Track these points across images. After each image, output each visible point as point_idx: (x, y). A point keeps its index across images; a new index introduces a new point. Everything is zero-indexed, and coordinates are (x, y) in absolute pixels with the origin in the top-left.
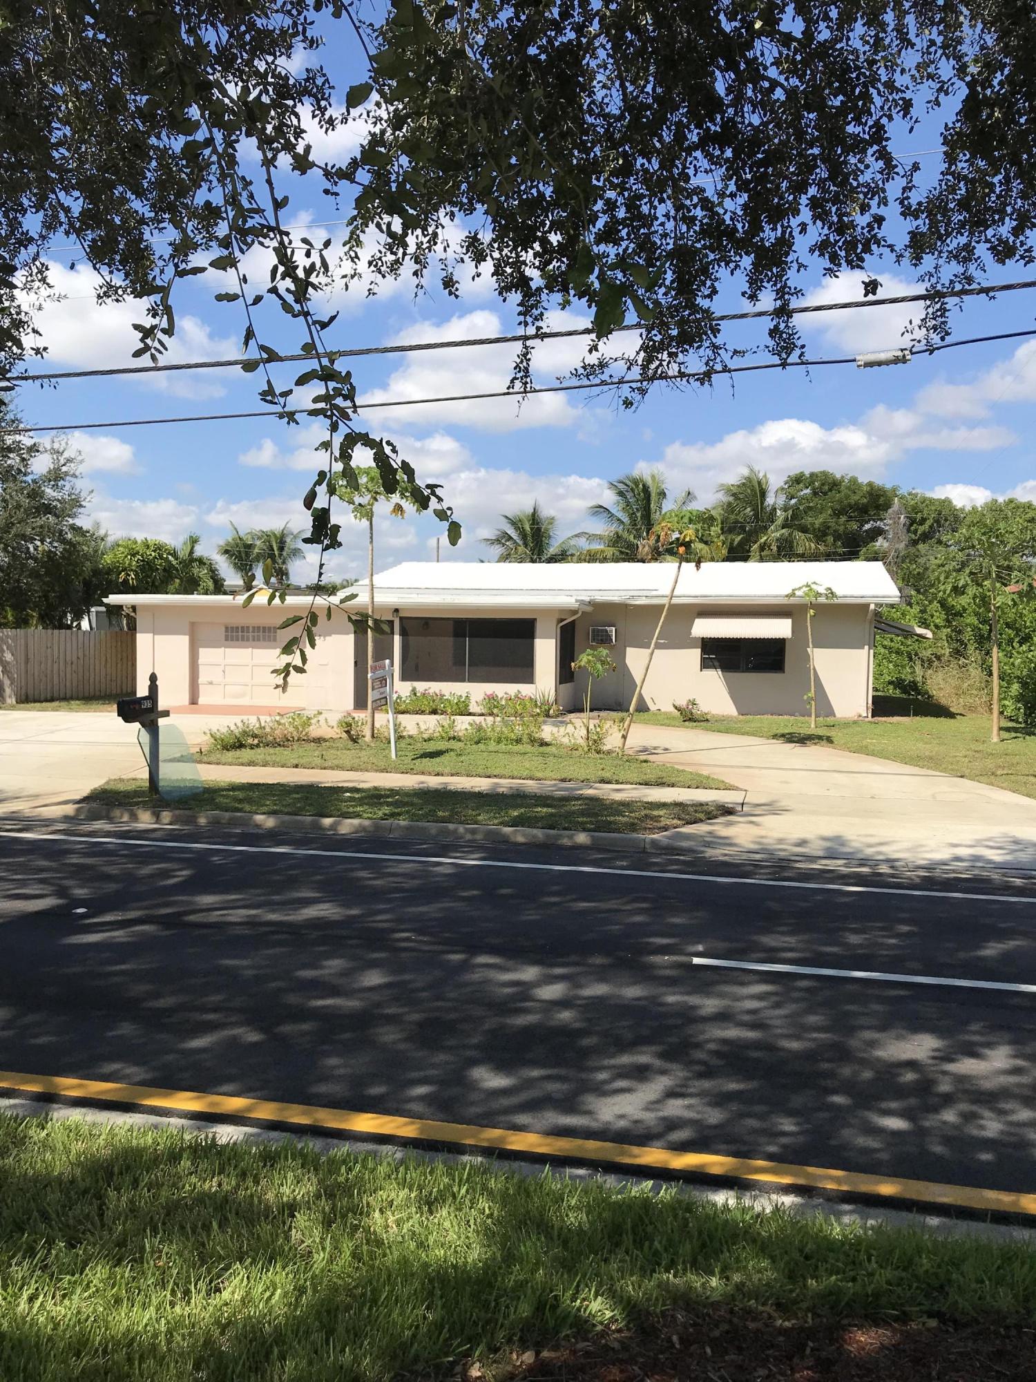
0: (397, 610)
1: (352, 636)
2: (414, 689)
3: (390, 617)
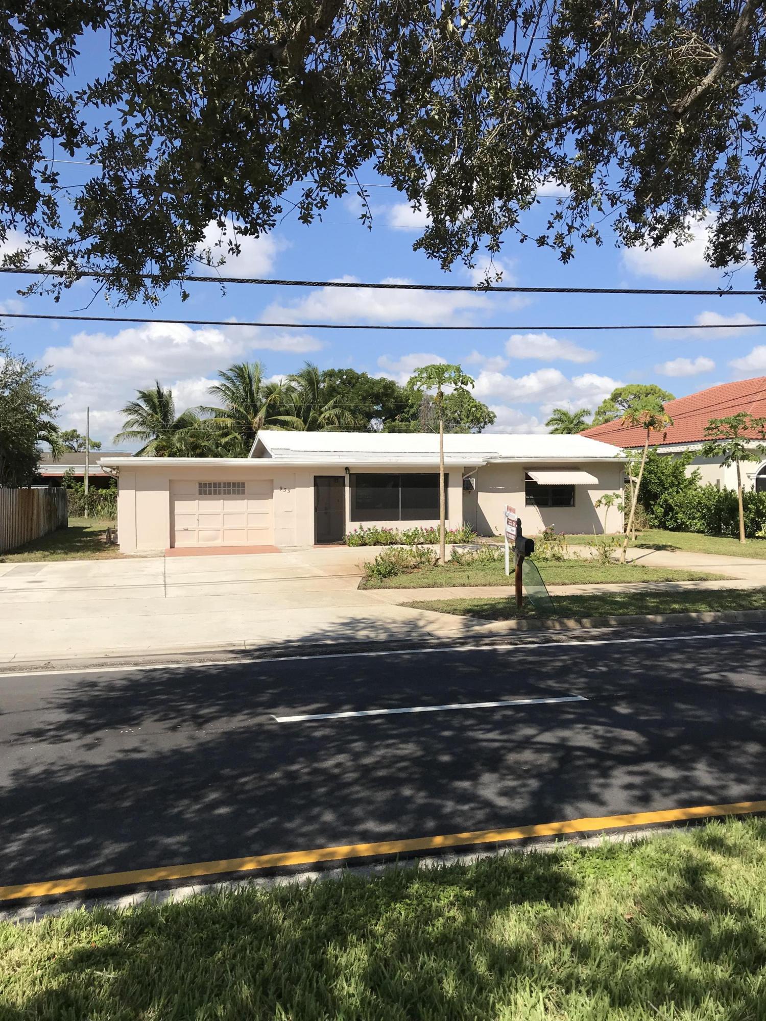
0: (347, 469)
1: (313, 488)
2: (361, 527)
3: (342, 473)
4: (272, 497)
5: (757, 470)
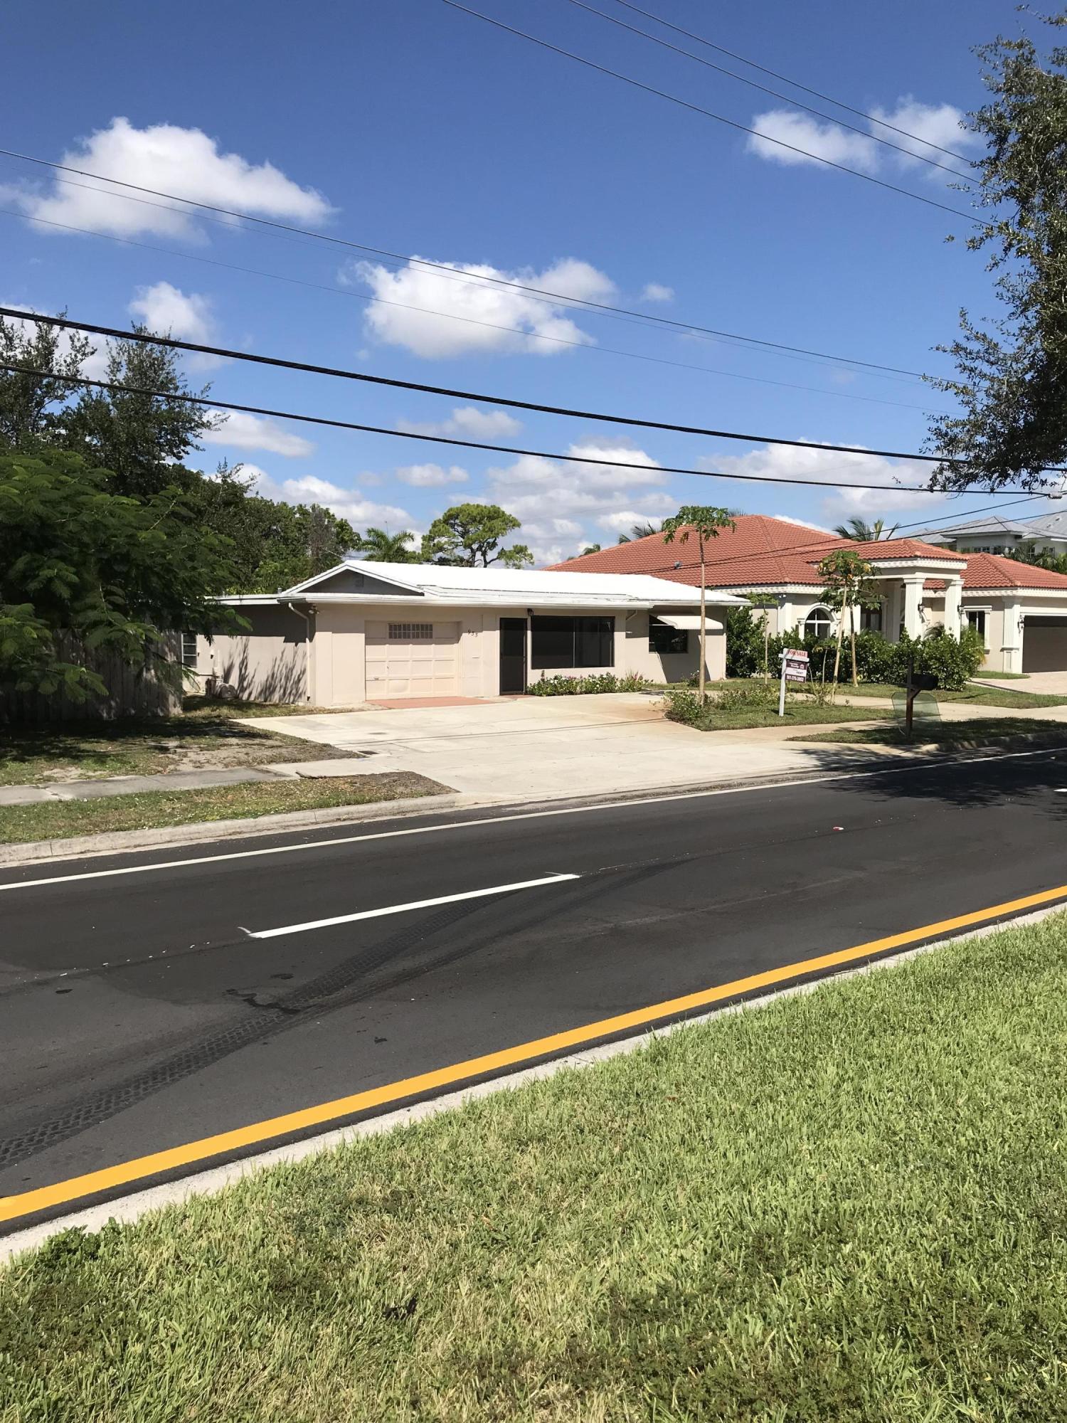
0: (529, 610)
1: (499, 632)
2: (543, 675)
3: (524, 616)
4: (458, 640)
5: (806, 615)
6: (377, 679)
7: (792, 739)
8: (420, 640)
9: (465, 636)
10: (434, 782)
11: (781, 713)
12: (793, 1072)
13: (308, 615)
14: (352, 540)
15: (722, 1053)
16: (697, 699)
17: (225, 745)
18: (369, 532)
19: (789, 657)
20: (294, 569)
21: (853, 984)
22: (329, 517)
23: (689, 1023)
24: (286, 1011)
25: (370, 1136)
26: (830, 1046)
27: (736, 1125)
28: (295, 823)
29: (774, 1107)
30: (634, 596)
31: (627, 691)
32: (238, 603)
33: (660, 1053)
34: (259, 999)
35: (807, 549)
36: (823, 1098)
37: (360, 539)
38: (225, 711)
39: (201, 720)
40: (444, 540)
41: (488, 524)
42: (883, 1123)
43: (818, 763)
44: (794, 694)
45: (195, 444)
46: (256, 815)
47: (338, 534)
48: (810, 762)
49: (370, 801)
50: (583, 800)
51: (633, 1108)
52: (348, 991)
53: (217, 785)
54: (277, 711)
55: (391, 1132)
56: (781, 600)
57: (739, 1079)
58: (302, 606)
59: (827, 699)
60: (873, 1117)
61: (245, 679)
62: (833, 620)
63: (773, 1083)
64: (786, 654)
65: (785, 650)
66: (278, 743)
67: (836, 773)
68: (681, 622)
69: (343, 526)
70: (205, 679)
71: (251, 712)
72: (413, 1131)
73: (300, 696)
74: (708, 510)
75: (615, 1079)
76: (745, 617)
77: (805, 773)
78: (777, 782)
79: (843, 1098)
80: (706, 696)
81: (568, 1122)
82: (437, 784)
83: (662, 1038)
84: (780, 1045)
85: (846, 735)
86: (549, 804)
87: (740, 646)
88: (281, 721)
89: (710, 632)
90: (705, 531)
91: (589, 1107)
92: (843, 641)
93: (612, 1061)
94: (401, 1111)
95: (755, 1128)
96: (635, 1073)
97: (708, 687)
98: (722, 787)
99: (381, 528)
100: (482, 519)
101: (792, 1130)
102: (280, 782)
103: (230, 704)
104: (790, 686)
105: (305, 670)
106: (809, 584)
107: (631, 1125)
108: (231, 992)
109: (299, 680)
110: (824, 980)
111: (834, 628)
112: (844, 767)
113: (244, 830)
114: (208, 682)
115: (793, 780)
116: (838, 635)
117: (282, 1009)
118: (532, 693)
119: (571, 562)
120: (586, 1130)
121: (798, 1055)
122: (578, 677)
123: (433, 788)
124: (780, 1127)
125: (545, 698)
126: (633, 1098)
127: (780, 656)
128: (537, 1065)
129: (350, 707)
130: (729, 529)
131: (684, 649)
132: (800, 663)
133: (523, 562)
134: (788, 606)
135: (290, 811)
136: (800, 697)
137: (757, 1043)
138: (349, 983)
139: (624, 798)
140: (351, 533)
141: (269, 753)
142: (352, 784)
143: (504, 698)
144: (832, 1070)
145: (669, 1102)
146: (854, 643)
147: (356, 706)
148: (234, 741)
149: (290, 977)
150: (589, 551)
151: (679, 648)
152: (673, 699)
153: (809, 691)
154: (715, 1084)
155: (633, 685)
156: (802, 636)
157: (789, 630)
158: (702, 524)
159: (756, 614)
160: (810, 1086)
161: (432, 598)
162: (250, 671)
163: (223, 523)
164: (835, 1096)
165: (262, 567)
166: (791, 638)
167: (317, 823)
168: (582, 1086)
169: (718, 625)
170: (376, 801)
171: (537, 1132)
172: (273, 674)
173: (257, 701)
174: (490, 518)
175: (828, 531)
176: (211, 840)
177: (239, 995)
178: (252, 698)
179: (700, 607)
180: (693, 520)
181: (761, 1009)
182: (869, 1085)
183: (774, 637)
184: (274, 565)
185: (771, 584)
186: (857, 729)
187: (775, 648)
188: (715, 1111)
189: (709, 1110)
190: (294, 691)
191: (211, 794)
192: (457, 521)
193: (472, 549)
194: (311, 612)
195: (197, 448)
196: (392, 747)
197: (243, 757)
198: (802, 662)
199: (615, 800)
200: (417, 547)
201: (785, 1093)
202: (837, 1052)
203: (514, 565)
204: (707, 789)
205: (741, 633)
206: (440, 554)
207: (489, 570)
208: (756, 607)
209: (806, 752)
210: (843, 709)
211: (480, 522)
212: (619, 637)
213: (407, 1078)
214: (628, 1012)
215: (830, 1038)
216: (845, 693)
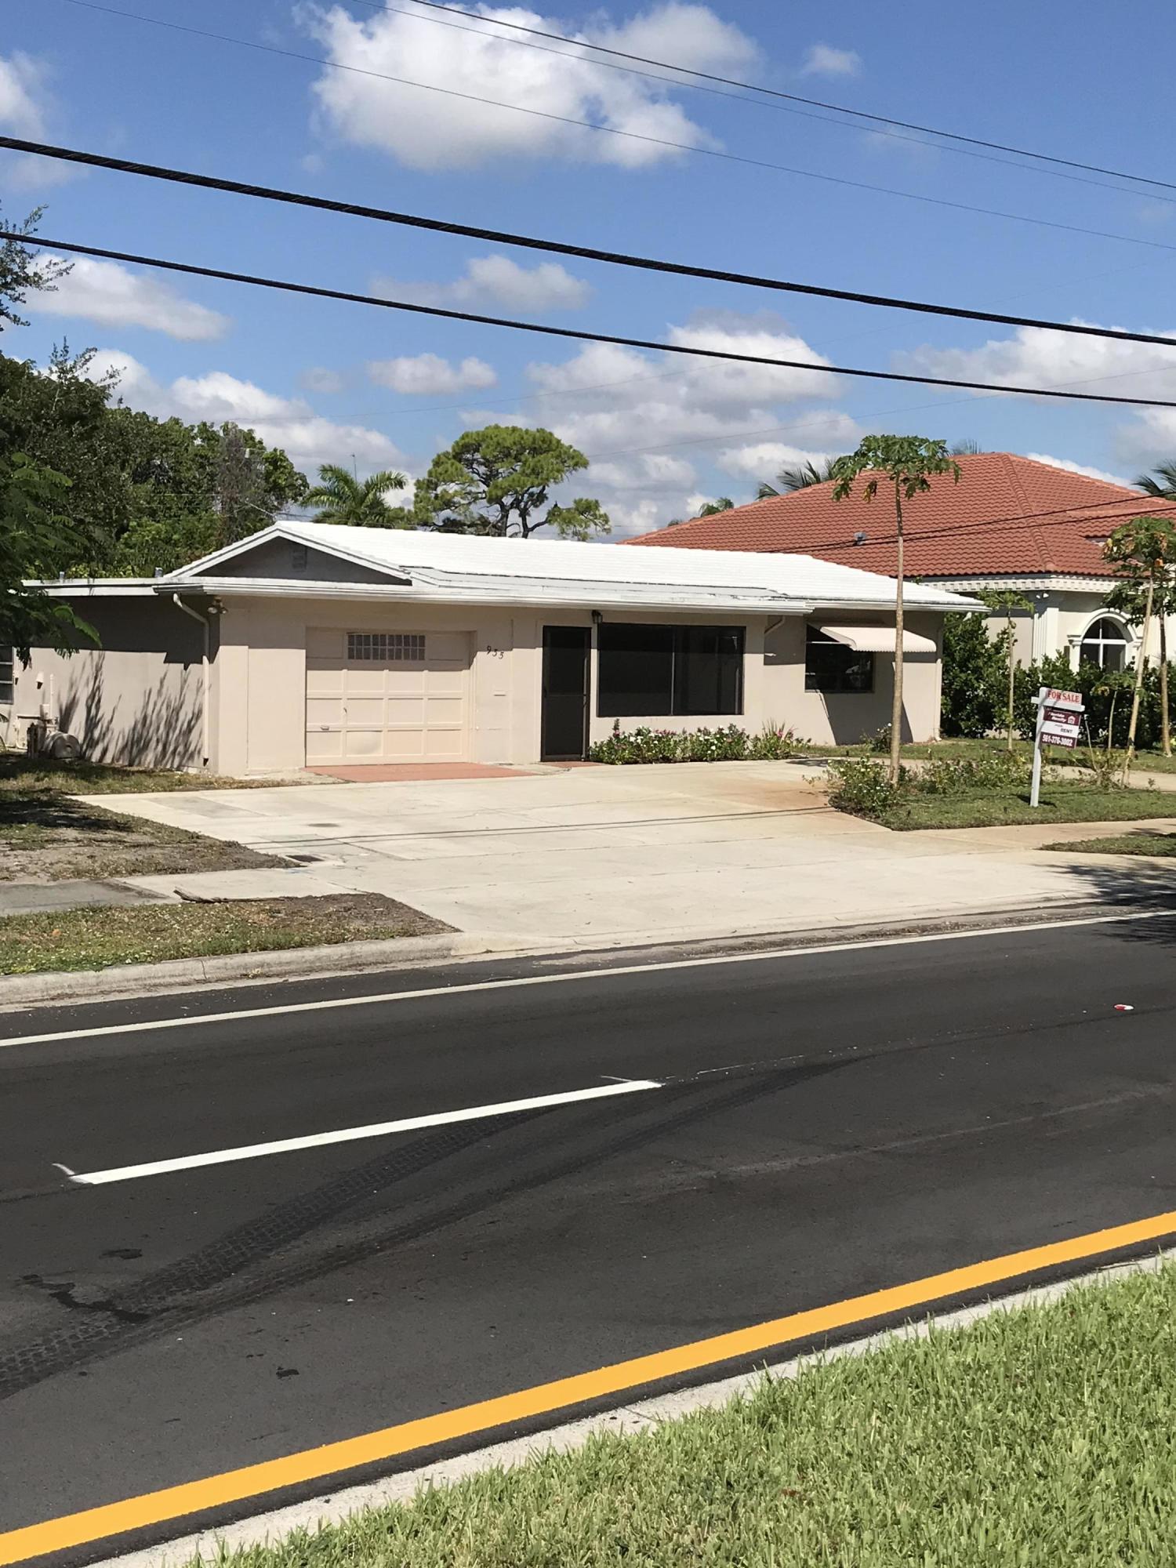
0: (596, 613)
1: (540, 650)
2: (616, 728)
3: (587, 622)
4: (469, 665)
5: (1082, 630)
6: (326, 730)
7: (1052, 848)
8: (403, 661)
9: (481, 656)
10: (416, 912)
11: (1035, 802)
12: (1010, 1447)
13: (208, 615)
14: (292, 486)
15: (887, 1410)
16: (886, 774)
17: (54, 841)
18: (324, 470)
19: (1050, 702)
20: (190, 534)
21: (1129, 1289)
22: (254, 445)
23: (833, 1353)
24: (127, 1317)
25: (247, 1549)
26: (1080, 1402)
27: (902, 1542)
28: (168, 980)
29: (974, 1511)
30: (781, 592)
31: (764, 757)
32: (85, 592)
33: (775, 1410)
34: (78, 1293)
35: (1087, 513)
36: (1063, 1497)
37: (306, 485)
38: (58, 781)
39: (14, 796)
40: (452, 488)
41: (531, 462)
42: (1165, 1545)
43: (1095, 890)
44: (1059, 768)
45: (11, 312)
46: (99, 966)
47: (268, 475)
48: (1082, 888)
49: (301, 945)
50: (677, 949)
51: (720, 1510)
52: (238, 1281)
53: (36, 911)
54: (150, 782)
55: (285, 1542)
56: (1038, 602)
57: (914, 1460)
58: (197, 599)
59: (1116, 777)
60: (1150, 1534)
61: (96, 725)
62: (1130, 640)
63: (974, 1468)
64: (1044, 698)
65: (1043, 690)
66: (147, 839)
67: (1125, 909)
68: (863, 639)
69: (277, 461)
70: (27, 723)
71: (103, 783)
72: (325, 1540)
73: (192, 756)
74: (912, 442)
75: (691, 1456)
76: (975, 631)
77: (1072, 907)
78: (1020, 922)
79: (1098, 1496)
80: (902, 770)
81: (602, 1532)
82: (422, 916)
83: (780, 1383)
84: (990, 1399)
85: (1146, 842)
86: (619, 955)
87: (966, 683)
88: (156, 800)
89: (912, 657)
90: (906, 480)
91: (641, 1505)
92: (1147, 675)
93: (689, 1420)
94: (314, 1502)
95: (934, 1551)
96: (728, 1444)
97: (906, 753)
98: (924, 930)
99: (346, 466)
100: (520, 453)
101: (1002, 1554)
102: (146, 908)
103: (67, 769)
104: (1051, 755)
105: (200, 712)
106: (1090, 576)
107: (713, 1539)
108: (33, 1279)
109: (190, 729)
110: (1078, 1281)
111: (1131, 654)
112: (1138, 897)
113: (78, 991)
114: (32, 730)
115: (1049, 919)
116: (1138, 667)
117: (117, 1313)
118: (598, 759)
119: (674, 529)
120: (633, 1548)
121: (1022, 1417)
122: (679, 732)
123: (414, 923)
124: (981, 1548)
125: (619, 768)
126: (720, 1490)
127: (1034, 700)
128: (562, 1423)
129: (278, 777)
130: (948, 476)
131: (867, 685)
132: (1067, 713)
133: (592, 529)
134: (1052, 612)
135: (160, 959)
136: (1069, 773)
137: (949, 1396)
138: (238, 1268)
139: (750, 947)
140: (292, 474)
141: (130, 856)
142: (272, 913)
143: (549, 767)
144: (1080, 1445)
145: (785, 1500)
146: (1165, 680)
147: (288, 777)
148: (71, 833)
149: (136, 1254)
150: (710, 511)
151: (858, 684)
152: (843, 774)
153: (1083, 763)
154: (869, 1468)
155: (775, 748)
156: (1074, 667)
157: (1053, 656)
158: (900, 467)
159: (994, 627)
160: (1040, 1475)
161: (425, 590)
162: (105, 710)
163: (59, 452)
164: (1082, 1494)
165: (134, 530)
166: (1055, 668)
167: (205, 981)
168: (632, 1466)
169: (928, 645)
170: (313, 945)
171: (543, 1550)
172: (145, 718)
173: (119, 764)
174: (535, 451)
175: (1123, 482)
176: (20, 1008)
177: (43, 1286)
178: (108, 759)
179: (894, 613)
180: (885, 460)
181: (961, 1331)
182: (1145, 1476)
183: (1026, 666)
184: (154, 528)
185: (1022, 575)
186: (1167, 831)
187: (1028, 684)
188: (866, 1516)
189: (855, 1516)
190: (181, 749)
191: (25, 926)
192: (477, 456)
193: (502, 506)
194: (212, 610)
195: (16, 320)
196: (347, 849)
197: (84, 863)
198: (1073, 712)
199: (733, 949)
200: (406, 500)
201: (994, 1488)
202: (1091, 1413)
203: (575, 534)
204: (897, 933)
205: (968, 660)
206: (447, 513)
207: (532, 542)
208: (995, 614)
209: (1076, 870)
210: (1144, 795)
211: (517, 459)
212: (753, 662)
213: (328, 1443)
214: (730, 1331)
215: (1081, 1386)
216: (1148, 768)
